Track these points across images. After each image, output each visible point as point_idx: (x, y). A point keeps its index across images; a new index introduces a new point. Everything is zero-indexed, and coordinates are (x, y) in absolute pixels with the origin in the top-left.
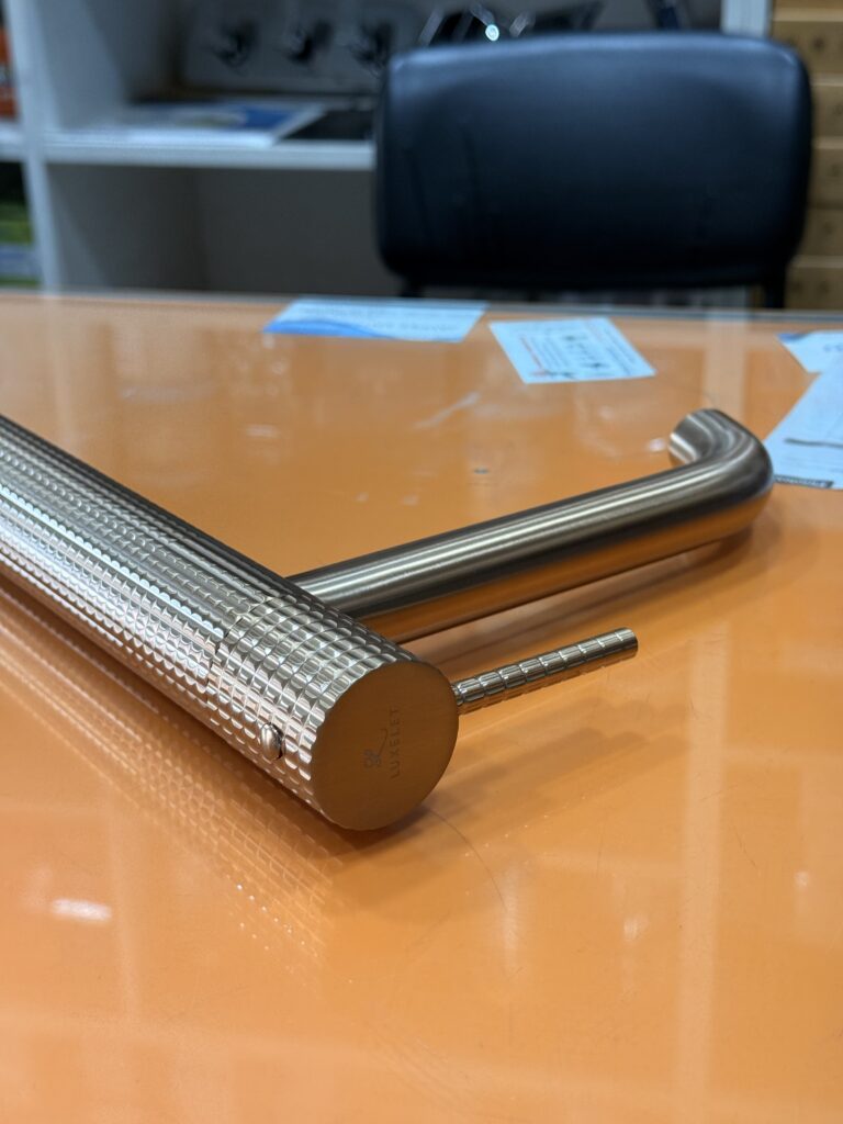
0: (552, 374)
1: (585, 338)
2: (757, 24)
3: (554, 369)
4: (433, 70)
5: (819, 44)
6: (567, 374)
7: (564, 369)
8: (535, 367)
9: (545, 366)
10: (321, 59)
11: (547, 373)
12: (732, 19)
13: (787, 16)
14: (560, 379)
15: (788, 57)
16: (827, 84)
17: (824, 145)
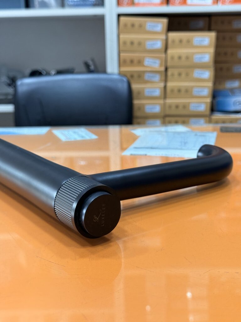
0: (71, 139)
1: (78, 132)
2: (116, 71)
4: (29, 84)
5: (132, 76)
6: (75, 139)
11: (69, 139)
12: (109, 69)
13: (124, 69)
14: (73, 140)
15: (125, 79)
16: (135, 86)
17: (136, 102)
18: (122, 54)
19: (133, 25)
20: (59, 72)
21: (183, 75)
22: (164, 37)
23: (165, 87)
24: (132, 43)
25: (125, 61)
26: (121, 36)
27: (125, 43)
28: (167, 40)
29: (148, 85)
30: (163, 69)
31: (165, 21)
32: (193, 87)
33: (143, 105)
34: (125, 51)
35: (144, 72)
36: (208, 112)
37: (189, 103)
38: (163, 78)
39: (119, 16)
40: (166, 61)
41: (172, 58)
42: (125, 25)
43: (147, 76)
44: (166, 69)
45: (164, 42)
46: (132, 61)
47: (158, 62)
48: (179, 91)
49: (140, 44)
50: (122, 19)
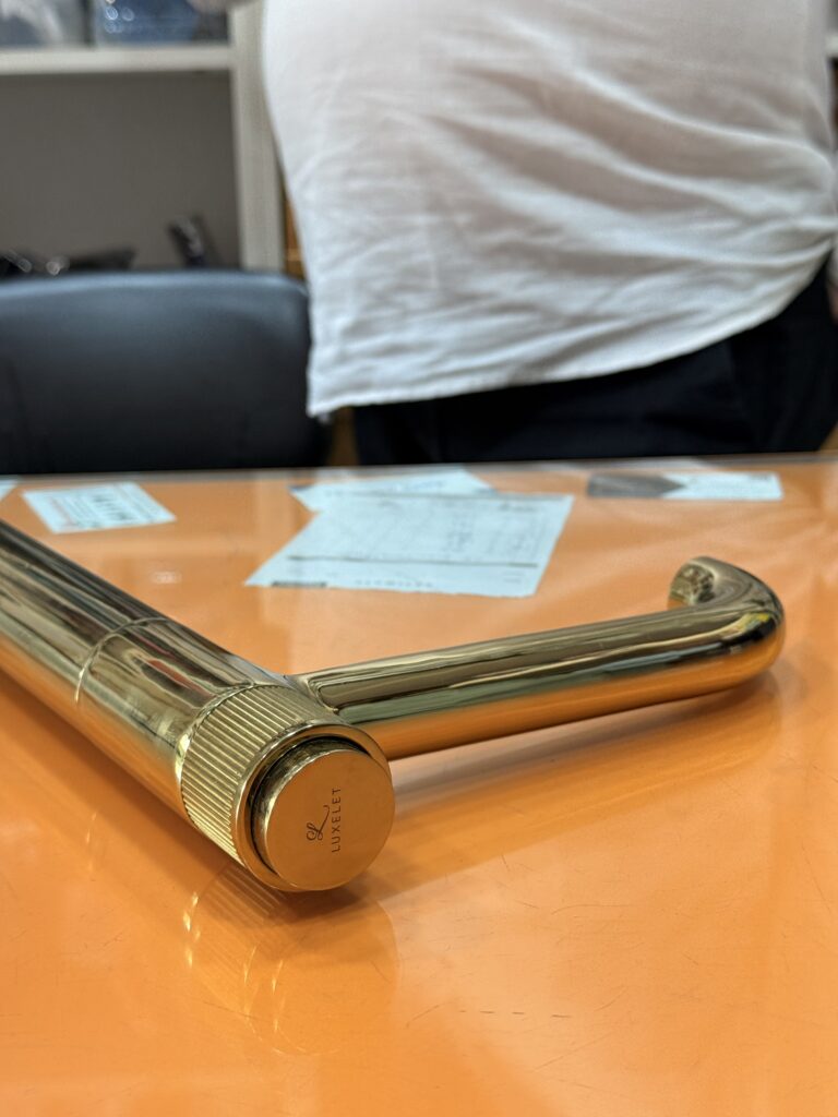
0: (82, 525)
1: (112, 497)
2: (273, 260)
3: (82, 521)
6: (96, 524)
7: (92, 521)
8: (64, 520)
9: (74, 520)
14: (87, 528)
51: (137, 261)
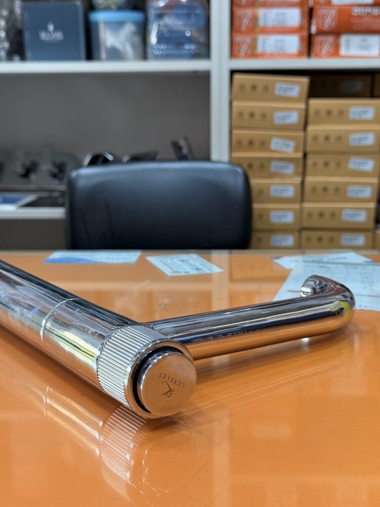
0: (180, 272)
1: (188, 260)
2: (225, 157)
3: (179, 271)
4: (89, 176)
5: (250, 166)
6: (186, 272)
7: (184, 271)
8: (171, 271)
9: (175, 270)
10: (33, 177)
11: (176, 272)
12: (214, 156)
13: (236, 155)
14: (183, 274)
15: (239, 170)
16: (255, 182)
17: (256, 206)
18: (235, 132)
19: (254, 88)
20: (135, 159)
21: (332, 165)
22: (302, 106)
23: (303, 183)
24: (252, 115)
25: (239, 143)
26: (235, 104)
27: (241, 114)
28: (307, 111)
29: (276, 180)
30: (300, 155)
31: (305, 80)
32: (347, 184)
33: (268, 211)
34: (240, 128)
35: (271, 160)
36: (371, 225)
37: (341, 209)
38: (300, 169)
39: (233, 72)
40: (305, 143)
41: (315, 138)
42: (242, 87)
43: (274, 167)
44: (305, 155)
45: (303, 114)
46: (251, 143)
47: (292, 144)
48: (325, 190)
49: (264, 116)
50: (237, 77)
51: (159, 157)
